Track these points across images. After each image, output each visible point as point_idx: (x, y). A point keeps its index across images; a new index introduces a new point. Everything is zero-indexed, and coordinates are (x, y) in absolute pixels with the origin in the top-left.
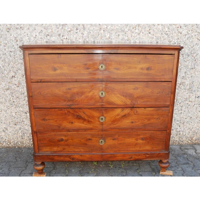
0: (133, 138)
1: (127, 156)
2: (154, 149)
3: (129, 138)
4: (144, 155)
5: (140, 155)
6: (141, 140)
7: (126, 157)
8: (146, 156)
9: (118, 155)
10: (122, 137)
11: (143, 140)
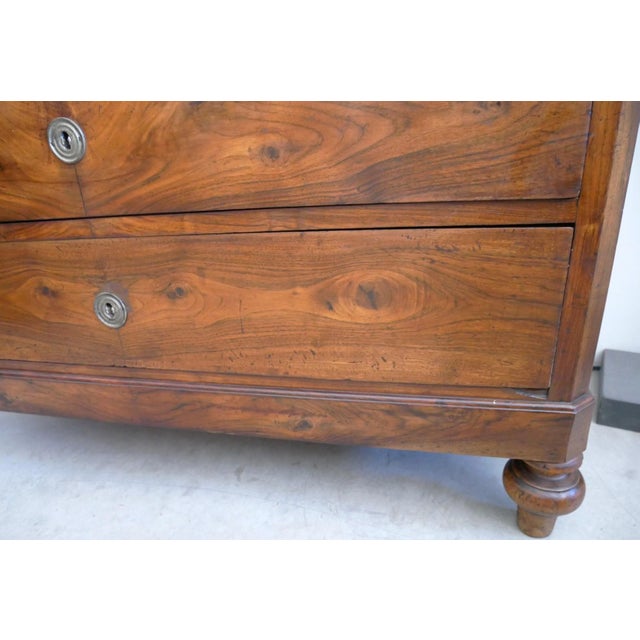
0: (293, 284)
1: (271, 411)
2: (467, 377)
3: (268, 287)
4: (389, 412)
5: (358, 414)
6: (358, 303)
7: (272, 418)
8: (402, 426)
9: (218, 400)
10: (223, 280)
11: (374, 306)
